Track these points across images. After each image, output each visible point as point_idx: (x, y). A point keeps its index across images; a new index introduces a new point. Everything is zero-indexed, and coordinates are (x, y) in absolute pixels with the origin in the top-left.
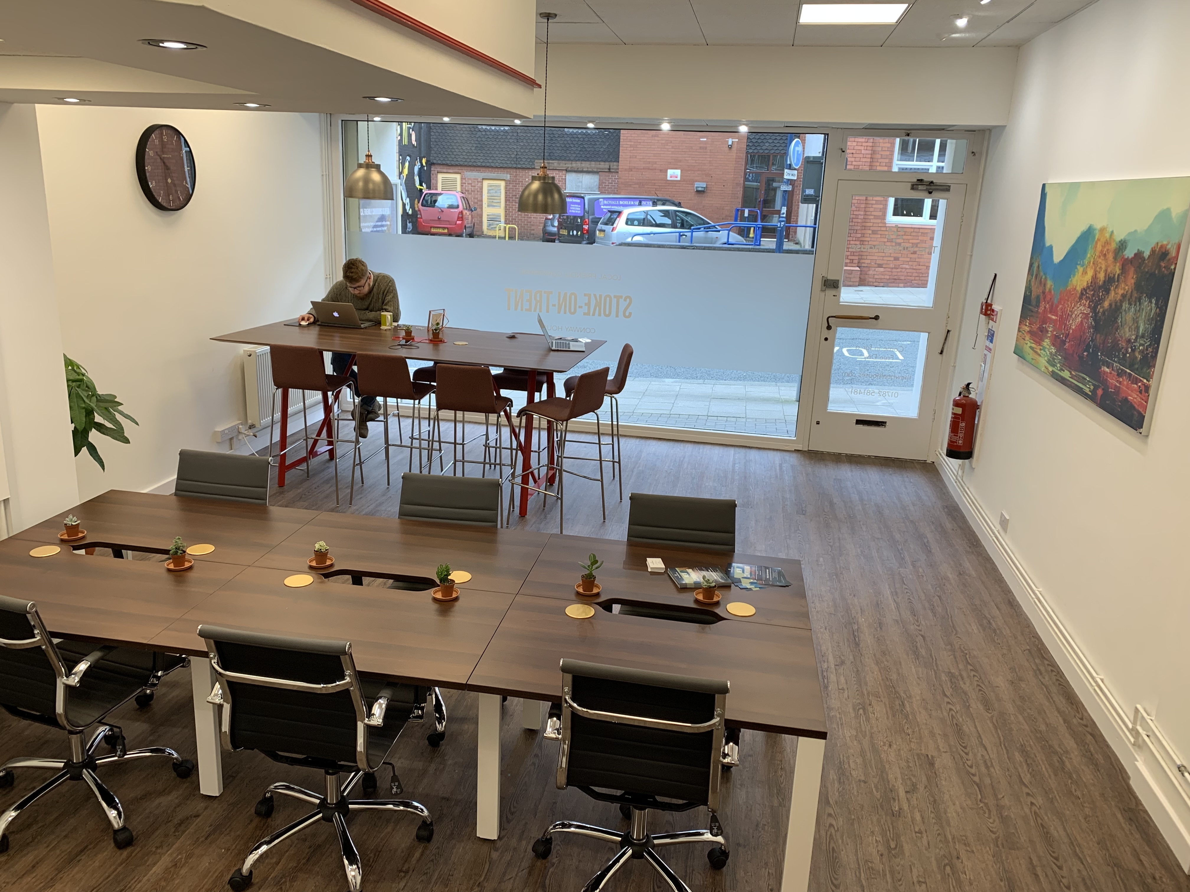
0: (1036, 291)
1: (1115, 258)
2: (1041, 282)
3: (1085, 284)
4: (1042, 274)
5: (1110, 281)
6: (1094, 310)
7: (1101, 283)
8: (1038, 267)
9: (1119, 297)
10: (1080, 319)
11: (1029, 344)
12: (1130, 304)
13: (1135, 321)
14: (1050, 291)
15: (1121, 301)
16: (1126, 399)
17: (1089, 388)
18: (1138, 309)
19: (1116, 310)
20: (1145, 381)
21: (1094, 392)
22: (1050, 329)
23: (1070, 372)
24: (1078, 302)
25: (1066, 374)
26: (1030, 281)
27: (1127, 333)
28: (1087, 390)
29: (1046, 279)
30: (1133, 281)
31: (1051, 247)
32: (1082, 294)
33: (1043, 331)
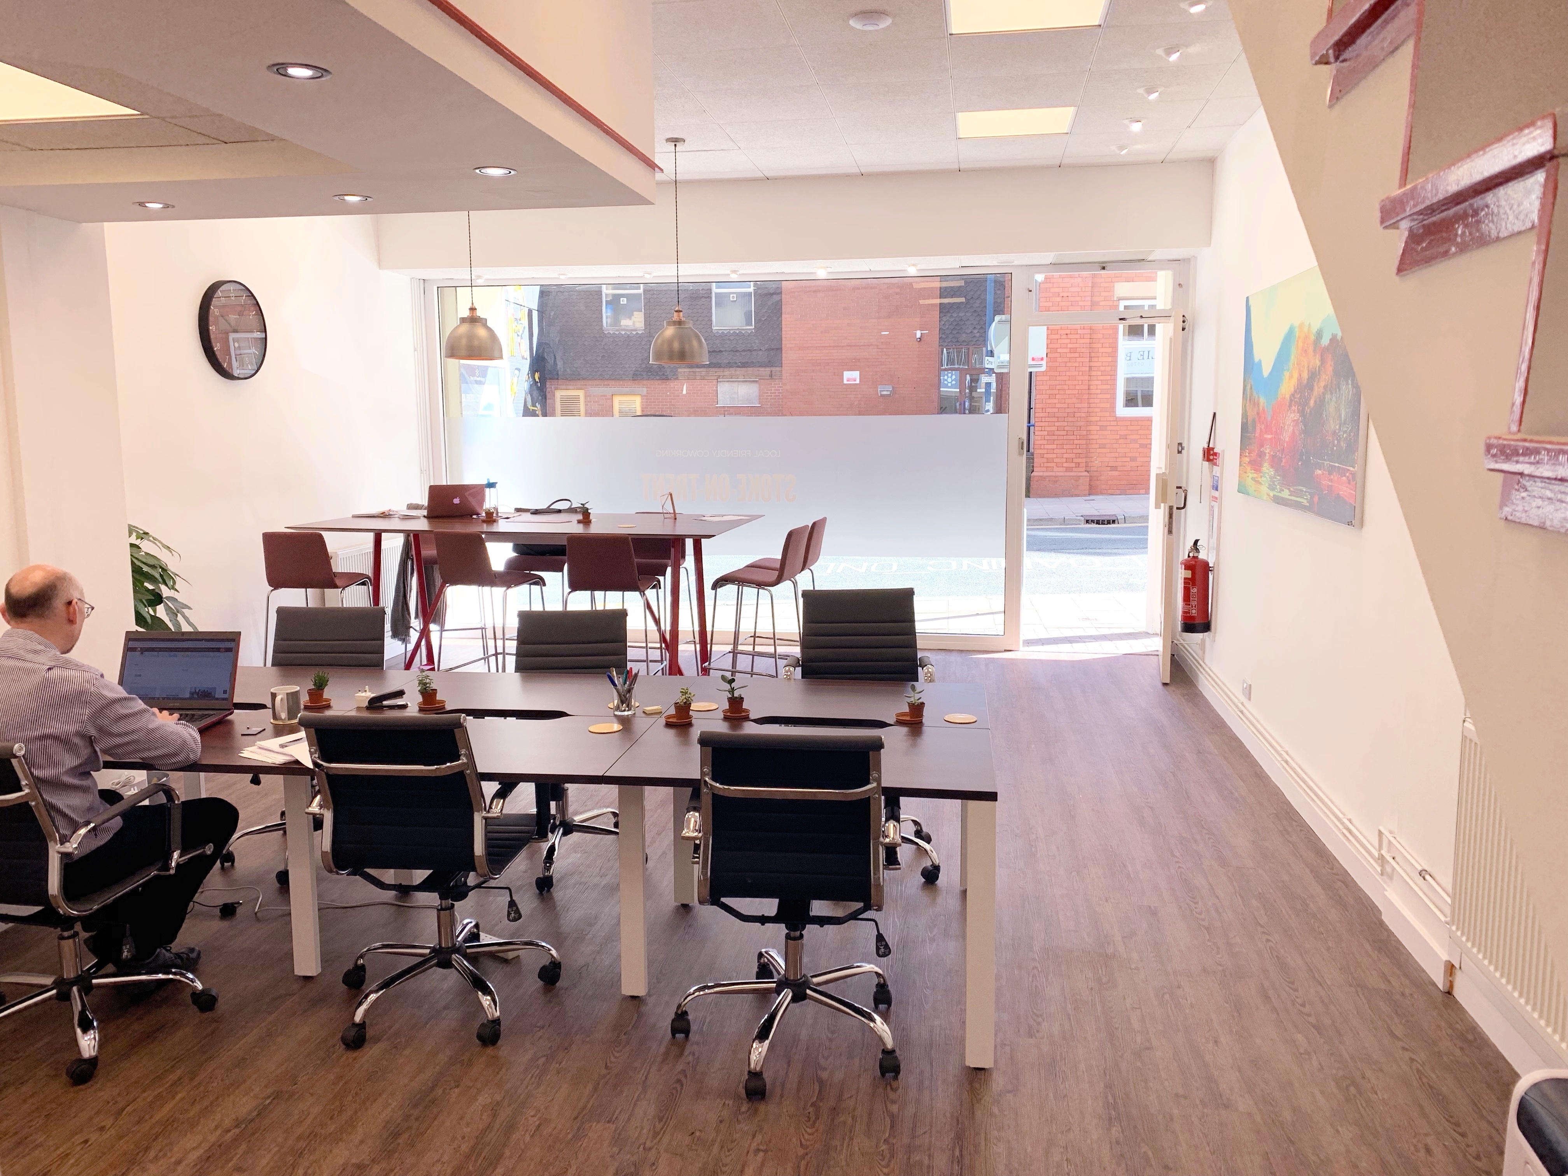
0: (1251, 414)
1: (1315, 351)
2: (1254, 405)
3: (1292, 389)
4: (1255, 394)
5: (1313, 375)
6: (1302, 413)
7: (1305, 382)
8: (1251, 388)
9: (1322, 390)
10: (1292, 428)
11: (1251, 476)
12: (1332, 394)
13: (1338, 409)
14: (1263, 409)
15: (1324, 394)
16: (1338, 494)
17: (1307, 499)
18: (1338, 396)
19: (1321, 403)
20: (1351, 469)
21: (1311, 501)
22: (1267, 451)
23: (1289, 489)
24: (1288, 411)
25: (1286, 494)
26: (1245, 406)
27: (1332, 425)
28: (1305, 502)
29: (1259, 397)
30: (1331, 368)
31: (1260, 361)
32: (1291, 400)
33: (1261, 455)
